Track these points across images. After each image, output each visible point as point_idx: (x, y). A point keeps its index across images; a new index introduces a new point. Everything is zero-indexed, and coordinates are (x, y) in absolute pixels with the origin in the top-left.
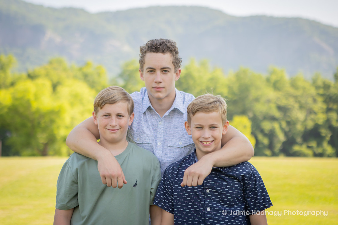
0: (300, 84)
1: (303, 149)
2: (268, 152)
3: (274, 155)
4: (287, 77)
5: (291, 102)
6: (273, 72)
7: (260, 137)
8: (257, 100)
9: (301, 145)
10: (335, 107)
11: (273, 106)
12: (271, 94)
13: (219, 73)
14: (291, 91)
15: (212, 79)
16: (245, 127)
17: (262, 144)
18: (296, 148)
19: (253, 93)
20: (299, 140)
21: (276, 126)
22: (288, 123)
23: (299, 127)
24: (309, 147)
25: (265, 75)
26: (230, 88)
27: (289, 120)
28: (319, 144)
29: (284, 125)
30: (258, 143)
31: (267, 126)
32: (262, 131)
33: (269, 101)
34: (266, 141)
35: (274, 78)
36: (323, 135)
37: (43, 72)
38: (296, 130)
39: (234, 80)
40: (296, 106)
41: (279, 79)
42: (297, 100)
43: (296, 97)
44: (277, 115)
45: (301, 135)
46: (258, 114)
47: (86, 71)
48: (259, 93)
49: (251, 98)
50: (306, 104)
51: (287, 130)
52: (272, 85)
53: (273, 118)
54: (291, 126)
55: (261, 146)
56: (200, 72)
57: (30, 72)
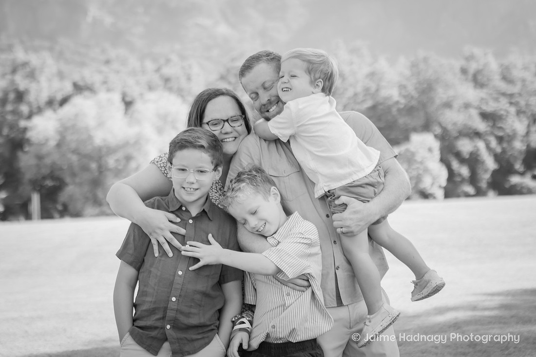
0: (517, 73)
1: (527, 180)
2: (470, 189)
3: (480, 193)
4: (494, 66)
5: (502, 106)
6: (470, 58)
7: (455, 165)
8: (448, 105)
9: (522, 174)
11: (474, 113)
12: (470, 93)
13: (382, 64)
14: (503, 86)
15: (372, 75)
16: (430, 150)
17: (460, 175)
18: (515, 180)
19: (441, 95)
20: (518, 166)
21: (481, 145)
22: (500, 139)
23: (519, 145)
25: (458, 64)
26: (402, 87)
27: (501, 134)
29: (494, 143)
30: (451, 174)
31: (465, 146)
32: (458, 155)
33: (467, 106)
34: (465, 171)
35: (473, 67)
37: (98, 78)
38: (513, 148)
39: (407, 72)
40: (513, 110)
41: (481, 67)
42: (513, 101)
43: (511, 96)
44: (481, 126)
45: (522, 157)
46: (450, 127)
47: (167, 71)
48: (451, 93)
49: (438, 101)
50: (527, 105)
51: (499, 150)
52: (470, 77)
53: (476, 131)
54: (505, 145)
55: (458, 179)
56: (352, 63)
57: (76, 77)
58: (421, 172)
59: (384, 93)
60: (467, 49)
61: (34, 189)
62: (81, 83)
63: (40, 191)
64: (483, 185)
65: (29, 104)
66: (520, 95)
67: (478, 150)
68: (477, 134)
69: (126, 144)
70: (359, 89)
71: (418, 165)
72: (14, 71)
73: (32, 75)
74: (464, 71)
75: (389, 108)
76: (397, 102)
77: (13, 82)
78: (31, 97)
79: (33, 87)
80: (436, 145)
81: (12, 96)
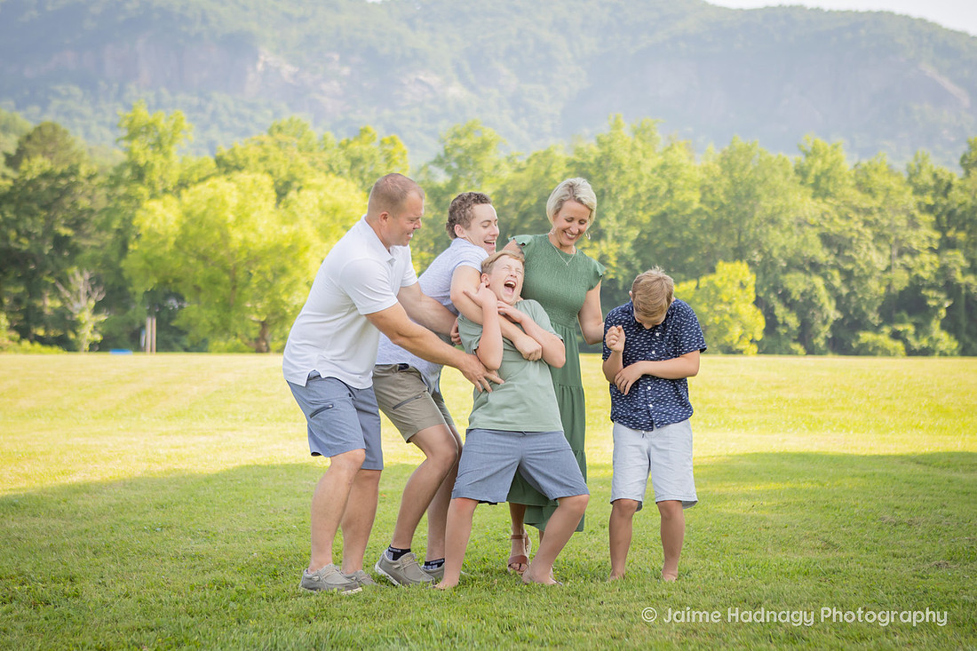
0: (879, 180)
1: (883, 339)
2: (797, 347)
3: (811, 351)
4: (847, 166)
5: (853, 225)
6: (812, 153)
7: (780, 310)
8: (773, 221)
9: (877, 329)
10: (961, 236)
11: (813, 236)
12: (809, 206)
13: (680, 155)
14: (858, 198)
15: (662, 168)
16: (742, 286)
17: (785, 324)
18: (866, 337)
19: (767, 205)
20: (874, 317)
21: (819, 281)
22: (848, 276)
23: (875, 287)
24: (896, 336)
25: (793, 159)
26: (705, 190)
27: (849, 267)
28: (921, 329)
29: (837, 281)
30: (772, 325)
31: (796, 283)
32: (785, 296)
33: (802, 223)
34: (793, 321)
35: (816, 166)
36: (932, 303)
37: (254, 152)
38: (866, 290)
39: (717, 170)
40: (868, 232)
41: (827, 167)
42: (870, 218)
43: (868, 212)
44: (822, 255)
45: (879, 303)
46: (775, 253)
47: (357, 148)
48: (779, 202)
49: (758, 213)
50: (892, 227)
51: (844, 291)
52: (811, 180)
53: (813, 261)
54: (854, 283)
55: (782, 331)
56: (634, 149)
57: (223, 151)
58: (726, 317)
59: (679, 196)
60: (810, 139)
61: (150, 313)
62: (229, 158)
63: (158, 316)
64: (820, 341)
65: (151, 185)
66: (880, 210)
67: (814, 287)
68: (815, 267)
69: (277, 249)
70: (642, 189)
71: (723, 307)
72: (131, 137)
73: (158, 144)
74: (802, 172)
75: (687, 219)
76: (698, 212)
77: (129, 151)
78: (155, 176)
79: (158, 160)
80: (751, 279)
81: (128, 173)
